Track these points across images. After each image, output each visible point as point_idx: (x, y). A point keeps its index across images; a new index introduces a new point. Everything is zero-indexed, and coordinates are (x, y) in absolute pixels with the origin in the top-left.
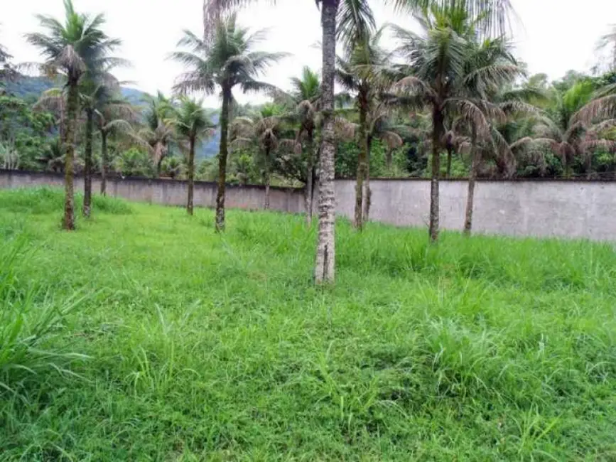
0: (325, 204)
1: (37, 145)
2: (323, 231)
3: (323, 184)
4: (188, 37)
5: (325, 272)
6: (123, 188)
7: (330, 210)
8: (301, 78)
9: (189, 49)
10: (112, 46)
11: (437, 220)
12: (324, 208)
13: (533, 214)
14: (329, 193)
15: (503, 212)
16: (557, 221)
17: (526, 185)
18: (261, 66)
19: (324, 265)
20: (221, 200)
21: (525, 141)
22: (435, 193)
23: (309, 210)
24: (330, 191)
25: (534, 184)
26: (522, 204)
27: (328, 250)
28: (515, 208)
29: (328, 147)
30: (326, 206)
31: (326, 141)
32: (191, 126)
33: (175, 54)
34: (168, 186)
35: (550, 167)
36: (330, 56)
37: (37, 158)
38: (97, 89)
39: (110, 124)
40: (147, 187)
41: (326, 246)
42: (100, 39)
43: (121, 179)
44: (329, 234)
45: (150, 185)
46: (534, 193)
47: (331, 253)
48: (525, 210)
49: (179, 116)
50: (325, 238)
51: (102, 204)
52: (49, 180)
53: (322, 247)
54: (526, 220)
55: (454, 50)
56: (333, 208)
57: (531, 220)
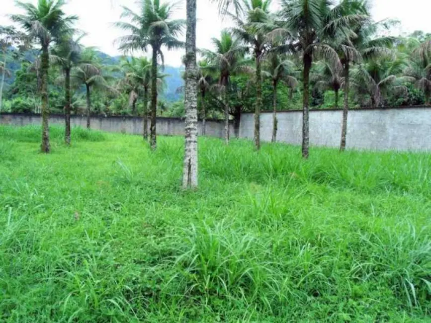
0: (188, 127)
1: (56, 97)
2: (187, 148)
3: (187, 111)
4: (127, 12)
5: (189, 180)
6: (106, 123)
7: (193, 132)
8: (220, 39)
9: (128, 20)
10: (72, 20)
11: (308, 139)
12: (189, 131)
13: (396, 134)
14: (192, 118)
15: (373, 133)
16: (414, 139)
17: (390, 112)
18: (180, 30)
19: (189, 175)
20: (153, 128)
21: (390, 78)
22: (305, 118)
23: (227, 135)
24: (193, 116)
25: (396, 111)
26: (387, 127)
27: (191, 163)
28: (382, 129)
29: (191, 82)
30: (189, 129)
31: (189, 77)
32: (144, 77)
33: (114, 23)
34: (137, 121)
35: (417, 99)
36: (191, 11)
37: (57, 105)
38: (70, 53)
39: (91, 79)
40: (122, 122)
41: (190, 160)
42: (60, 16)
43: (104, 117)
44: (192, 150)
45: (124, 121)
46: (396, 117)
47: (194, 165)
48: (390, 131)
49: (135, 70)
50: (189, 154)
51: (85, 135)
52: (56, 119)
53: (186, 161)
54: (390, 138)
55: (314, 6)
56: (195, 129)
57: (395, 138)
